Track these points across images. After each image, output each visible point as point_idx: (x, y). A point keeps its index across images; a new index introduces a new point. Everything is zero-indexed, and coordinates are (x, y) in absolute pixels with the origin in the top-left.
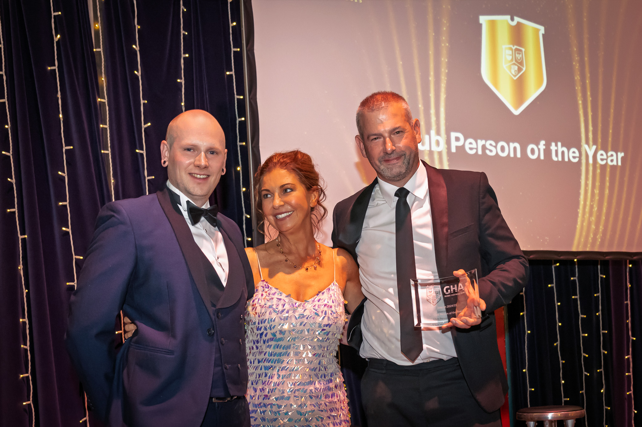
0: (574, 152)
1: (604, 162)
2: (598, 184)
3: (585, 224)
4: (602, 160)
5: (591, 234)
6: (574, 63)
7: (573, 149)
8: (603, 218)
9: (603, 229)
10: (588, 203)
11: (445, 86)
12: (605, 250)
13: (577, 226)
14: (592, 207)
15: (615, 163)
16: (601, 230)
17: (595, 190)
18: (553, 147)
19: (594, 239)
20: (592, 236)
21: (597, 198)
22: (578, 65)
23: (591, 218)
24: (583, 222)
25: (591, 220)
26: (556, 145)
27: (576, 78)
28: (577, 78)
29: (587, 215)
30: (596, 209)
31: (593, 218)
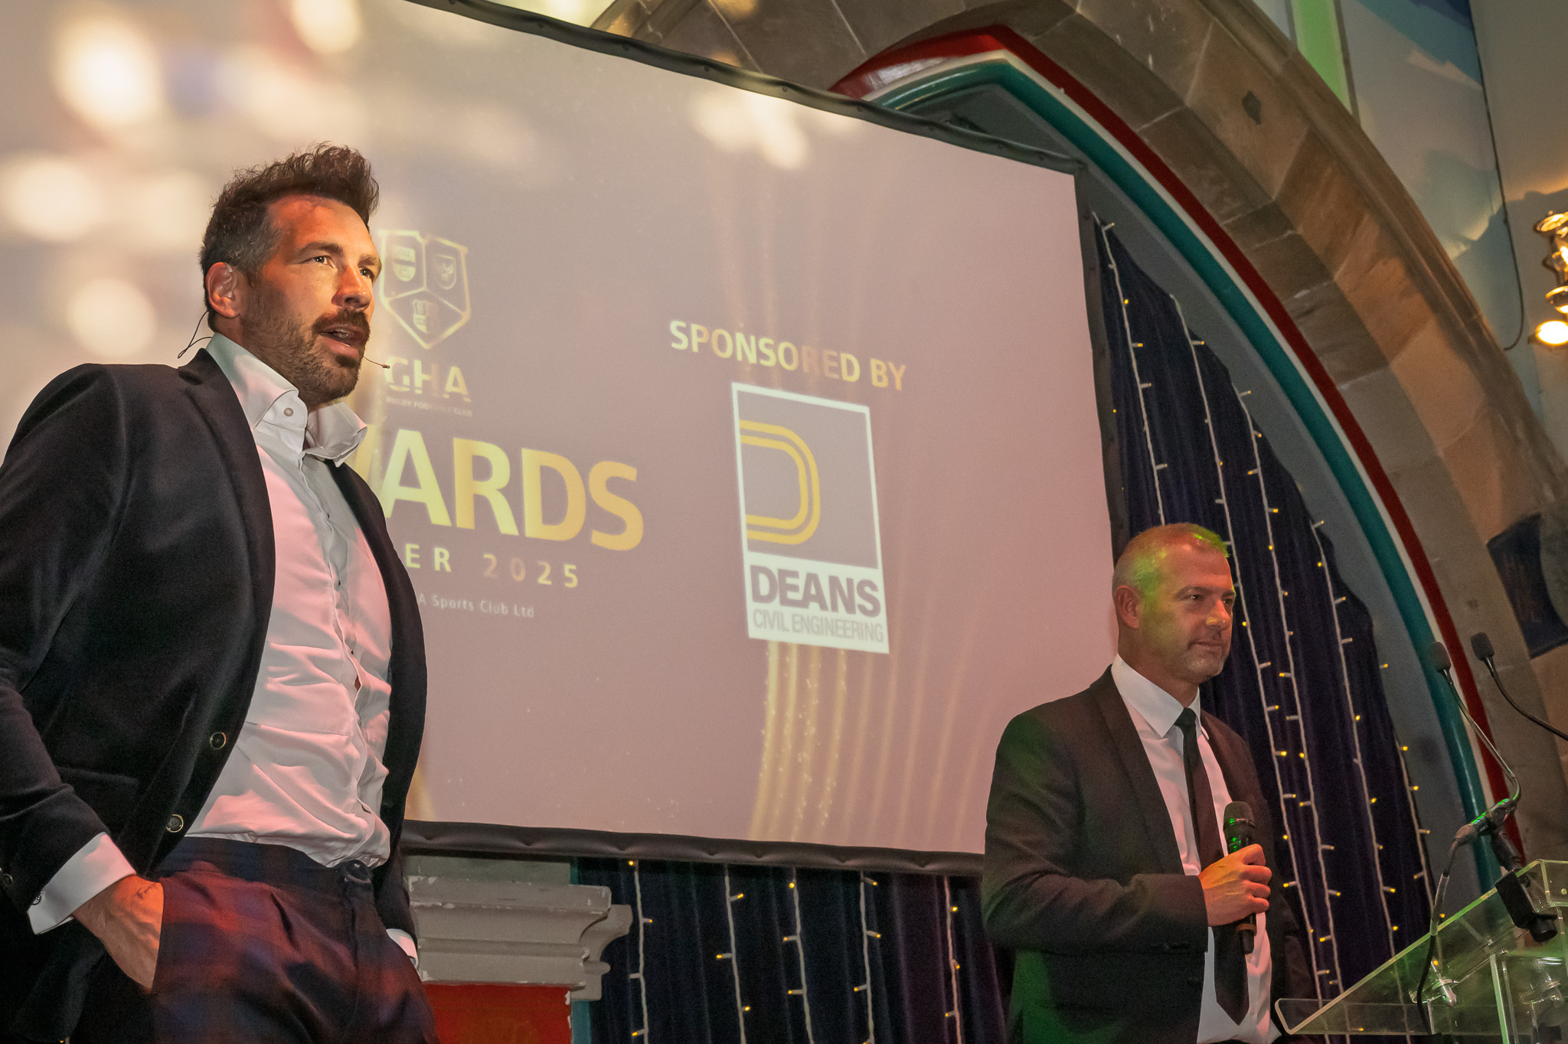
2: (815, 666)
3: (783, 770)
5: (803, 798)
8: (835, 755)
9: (835, 784)
10: (790, 713)
12: (842, 840)
13: (761, 775)
14: (800, 725)
16: (828, 789)
17: (808, 681)
19: (811, 814)
20: (804, 804)
21: (814, 702)
23: (799, 755)
24: (776, 762)
25: (800, 760)
29: (788, 746)
30: (811, 731)
31: (805, 755)
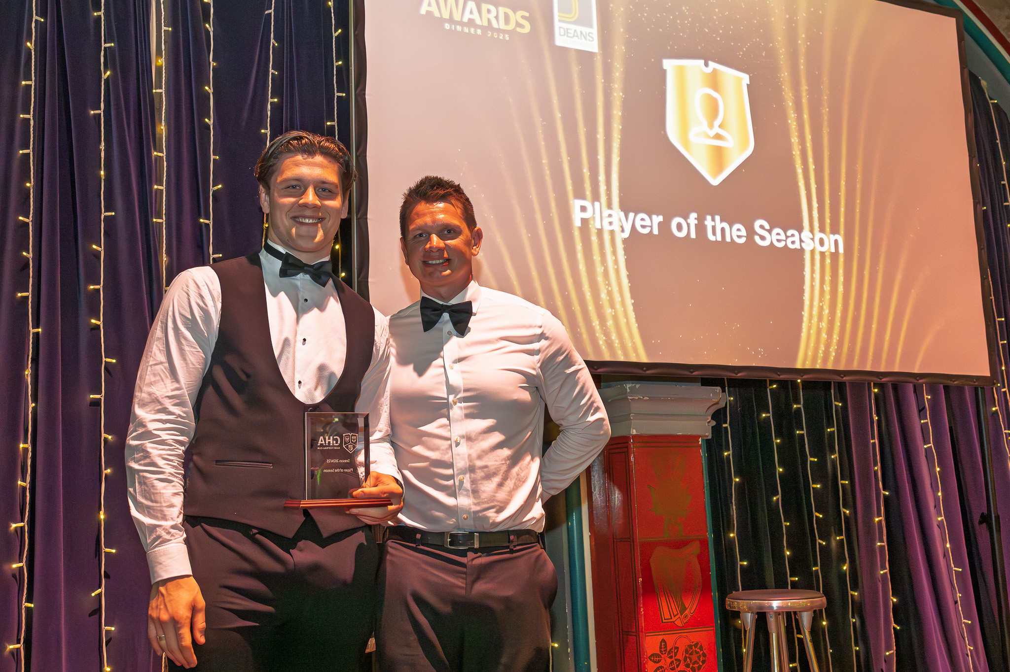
2: (828, 278)
3: (813, 332)
5: (822, 346)
6: (790, 122)
7: (792, 232)
8: (838, 324)
9: (838, 338)
10: (816, 303)
11: (618, 146)
12: (842, 367)
13: (802, 334)
14: (821, 309)
16: (835, 341)
17: (824, 286)
19: (827, 353)
20: (823, 349)
21: (827, 297)
22: (795, 123)
23: (820, 324)
24: (809, 328)
25: (821, 327)
27: (793, 140)
28: (795, 140)
29: (815, 320)
30: (826, 312)
31: (823, 324)
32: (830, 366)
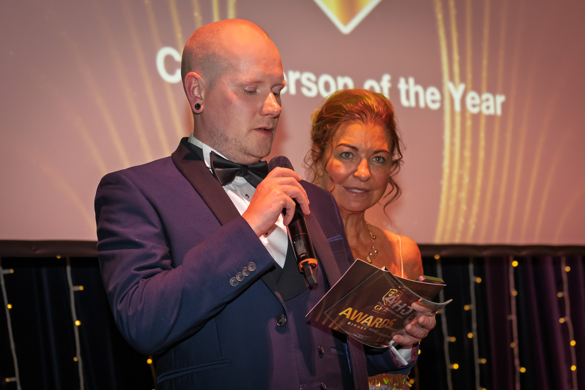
0: (433, 94)
1: (475, 110)
2: (468, 143)
3: (452, 203)
4: (474, 106)
5: (462, 219)
7: (432, 89)
8: (478, 194)
9: (478, 210)
10: (456, 171)
12: (481, 241)
14: (461, 178)
15: (491, 111)
16: (475, 212)
17: (465, 152)
18: (402, 85)
19: (466, 226)
21: (468, 163)
23: (460, 194)
24: (448, 200)
25: (460, 197)
26: (407, 82)
29: (454, 190)
30: (466, 180)
31: (463, 194)
32: (469, 240)
